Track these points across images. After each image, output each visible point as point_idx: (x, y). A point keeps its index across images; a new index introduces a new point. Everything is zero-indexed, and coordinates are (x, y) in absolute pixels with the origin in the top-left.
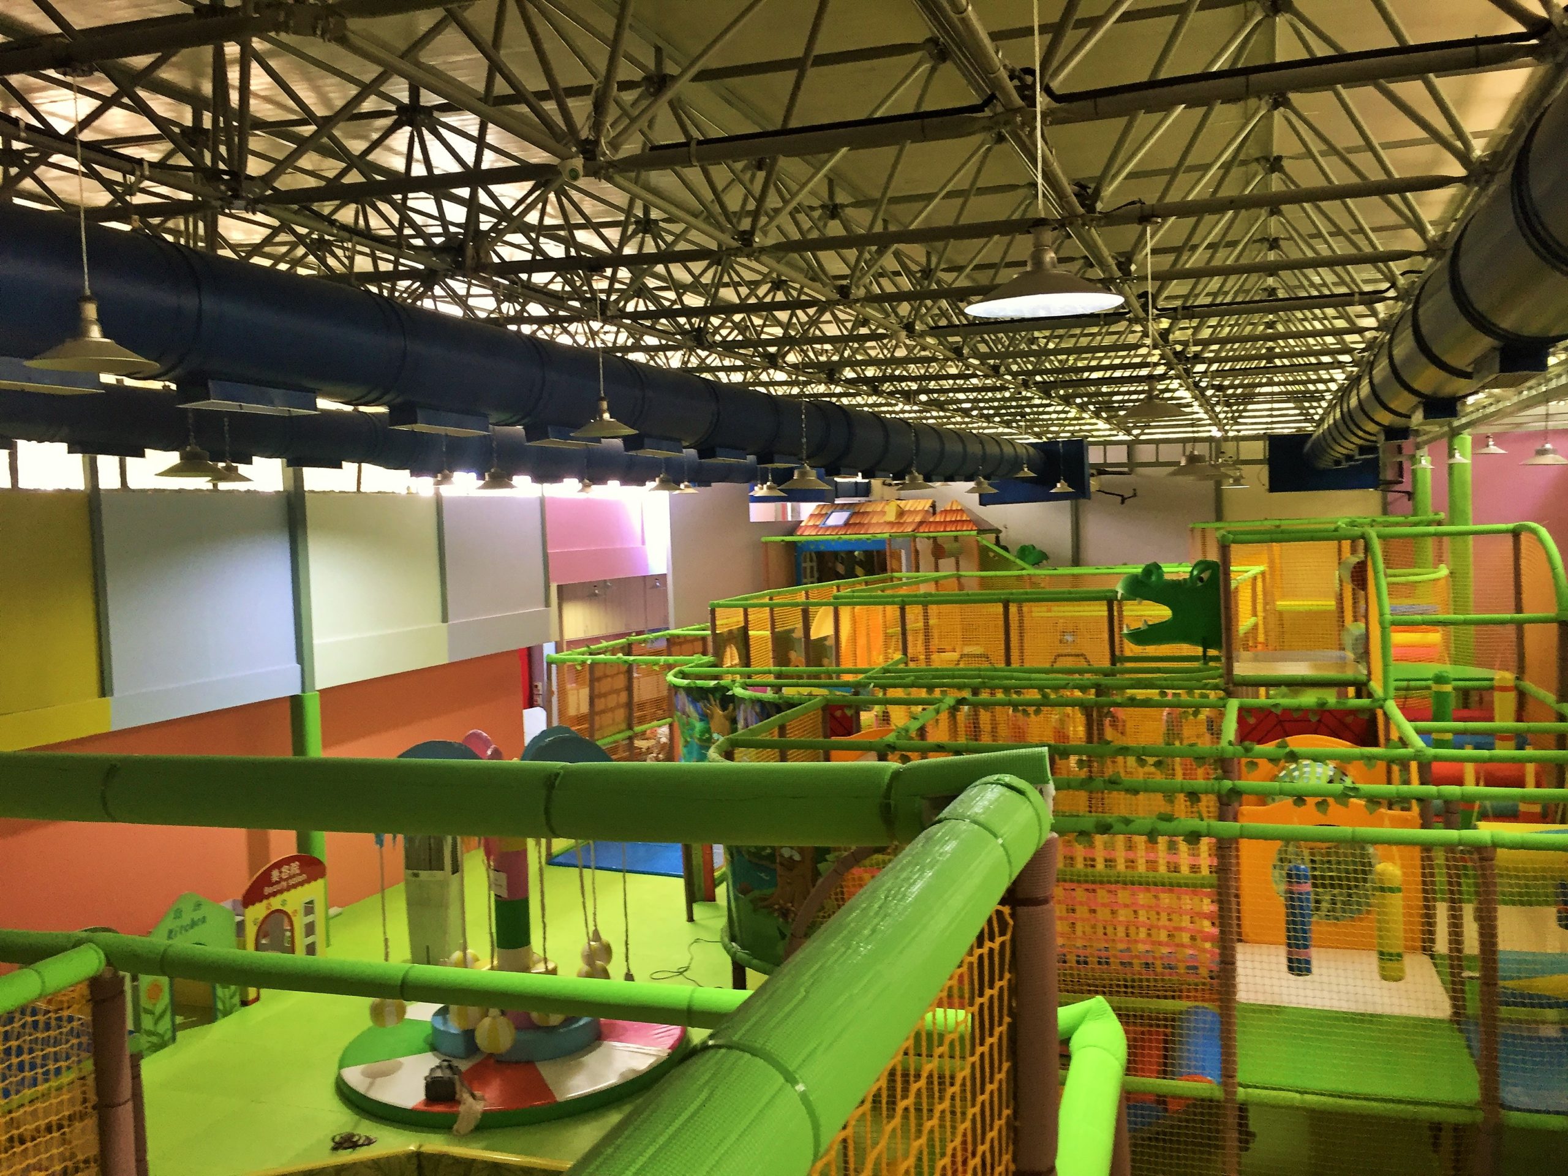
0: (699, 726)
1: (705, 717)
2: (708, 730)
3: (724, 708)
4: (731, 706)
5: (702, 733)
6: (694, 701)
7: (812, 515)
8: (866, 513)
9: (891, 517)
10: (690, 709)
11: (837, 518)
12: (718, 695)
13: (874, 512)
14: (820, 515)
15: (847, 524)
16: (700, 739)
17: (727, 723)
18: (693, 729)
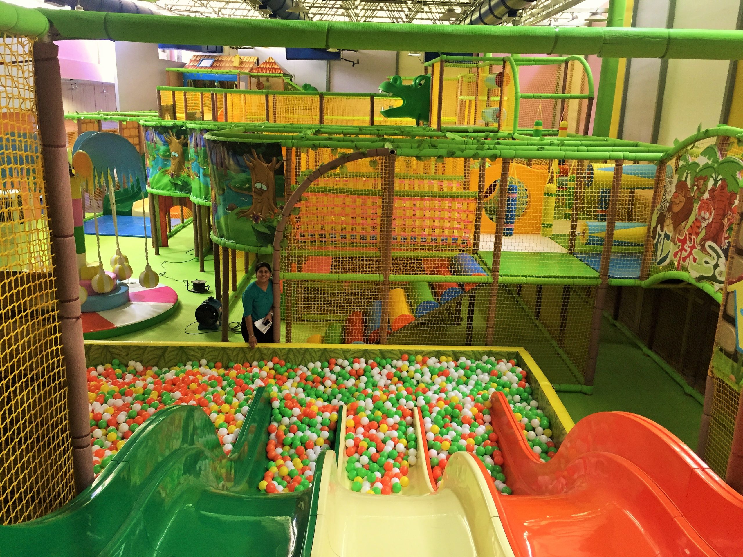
0: (162, 148)
1: (166, 143)
2: (168, 151)
3: (178, 138)
4: (182, 137)
5: (166, 152)
6: (159, 134)
7: (191, 61)
8: (221, 61)
9: (236, 63)
10: (157, 139)
11: (207, 63)
12: (174, 130)
13: (226, 61)
14: (196, 60)
15: (212, 66)
16: (163, 156)
17: (181, 146)
18: (159, 150)
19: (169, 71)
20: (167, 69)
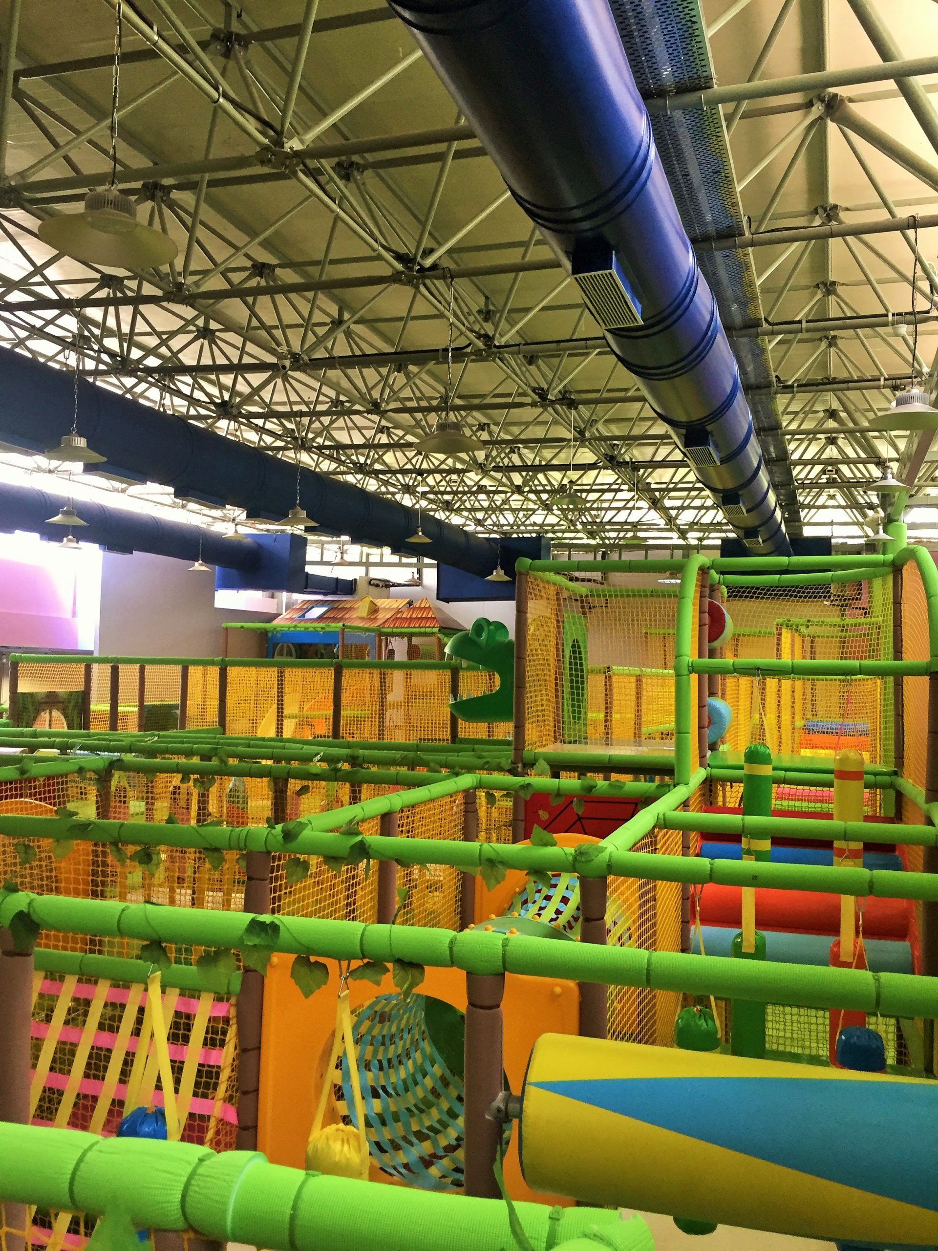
7: (292, 609)
8: (343, 609)
11: (315, 613)
13: (351, 609)
14: (300, 609)
15: (321, 618)
19: (227, 629)
20: (224, 625)
